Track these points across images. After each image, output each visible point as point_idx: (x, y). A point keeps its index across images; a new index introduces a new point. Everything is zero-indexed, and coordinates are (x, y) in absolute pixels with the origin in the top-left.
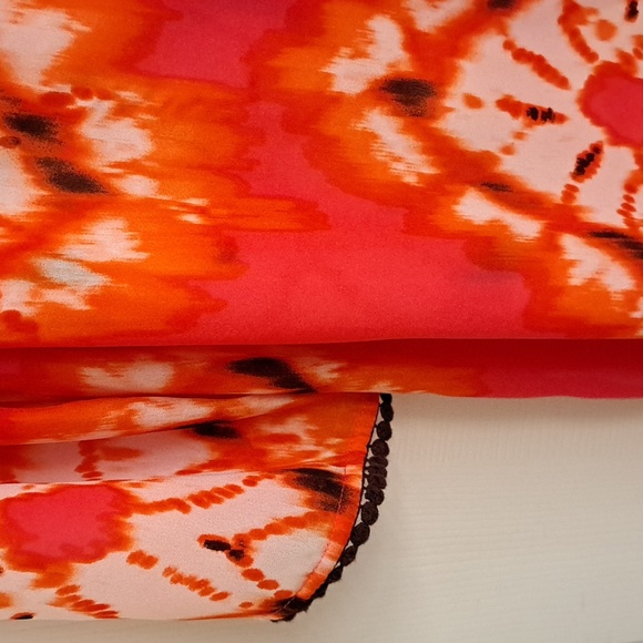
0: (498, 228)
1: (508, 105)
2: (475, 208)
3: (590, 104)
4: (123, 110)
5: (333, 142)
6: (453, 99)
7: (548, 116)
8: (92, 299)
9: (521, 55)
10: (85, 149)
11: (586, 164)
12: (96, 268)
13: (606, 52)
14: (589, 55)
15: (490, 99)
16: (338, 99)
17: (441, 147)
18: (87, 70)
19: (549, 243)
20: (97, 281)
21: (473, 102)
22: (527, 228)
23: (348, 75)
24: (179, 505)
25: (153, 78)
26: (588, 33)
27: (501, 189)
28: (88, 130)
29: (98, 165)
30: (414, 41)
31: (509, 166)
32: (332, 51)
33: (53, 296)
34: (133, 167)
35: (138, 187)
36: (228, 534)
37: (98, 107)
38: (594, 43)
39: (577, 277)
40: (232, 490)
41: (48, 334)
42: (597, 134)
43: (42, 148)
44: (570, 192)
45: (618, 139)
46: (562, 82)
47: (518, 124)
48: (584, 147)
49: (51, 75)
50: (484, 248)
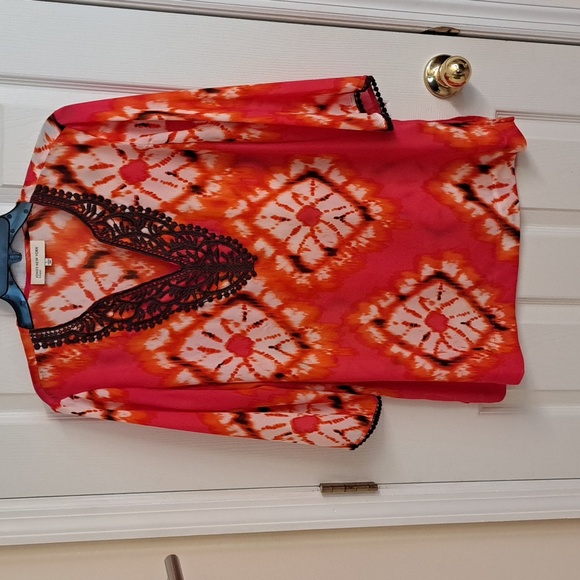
0: (400, 353)
1: (405, 323)
2: (395, 349)
3: (427, 322)
4: (315, 330)
5: (360, 334)
6: (390, 323)
7: (416, 325)
8: (309, 372)
9: (409, 311)
10: (307, 339)
11: (426, 337)
12: (310, 365)
13: (432, 308)
14: (428, 309)
15: (400, 322)
16: (362, 325)
17: (388, 334)
18: (307, 323)
19: (412, 358)
20: (310, 368)
21: (396, 323)
22: (407, 354)
23: (364, 319)
24: (329, 422)
25: (321, 324)
26: (427, 304)
27: (403, 344)
28: (307, 335)
29: (309, 343)
30: (381, 310)
31: (405, 338)
32: (361, 314)
33: (301, 371)
34: (316, 342)
35: (318, 347)
36: (340, 429)
37: (310, 330)
38: (429, 307)
39: (418, 366)
40: (342, 420)
41: (301, 379)
42: (429, 329)
43: (299, 340)
44: (421, 344)
45: (435, 330)
46: (420, 317)
47: (407, 328)
48: (426, 333)
49: (300, 325)
50: (396, 359)
